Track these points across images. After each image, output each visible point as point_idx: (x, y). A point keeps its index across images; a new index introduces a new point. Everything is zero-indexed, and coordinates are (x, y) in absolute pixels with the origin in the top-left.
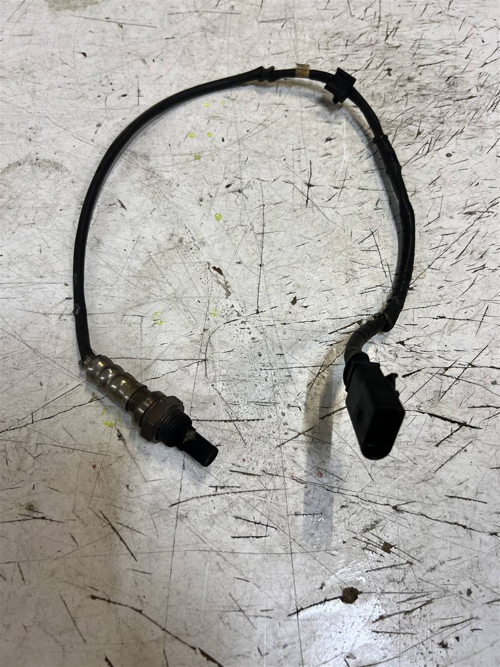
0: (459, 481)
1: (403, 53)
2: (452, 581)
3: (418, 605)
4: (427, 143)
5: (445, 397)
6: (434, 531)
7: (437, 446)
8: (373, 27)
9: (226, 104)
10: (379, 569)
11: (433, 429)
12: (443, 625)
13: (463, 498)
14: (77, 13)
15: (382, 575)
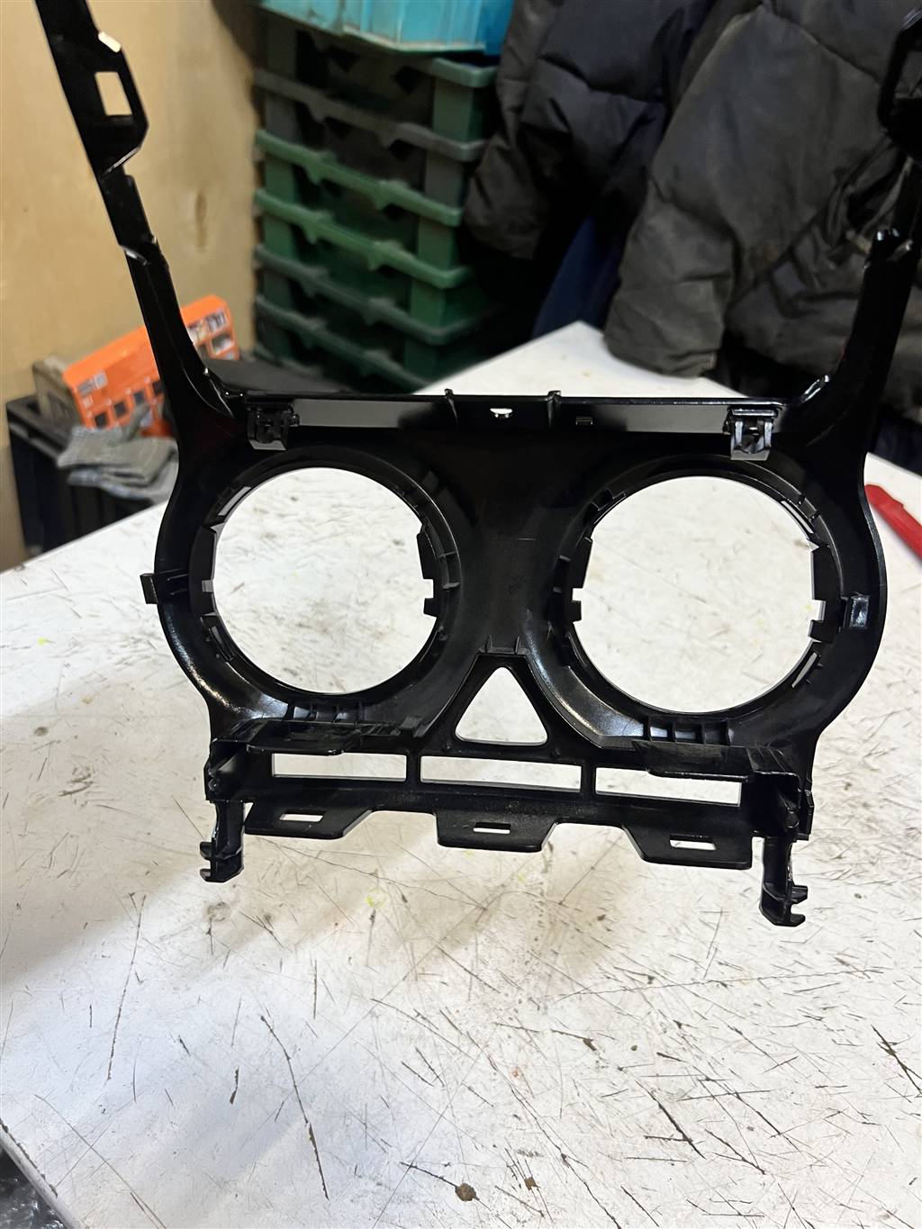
0: (645, 1185)
5: (688, 1102)
6: (586, 1207)
7: (647, 1137)
10: (509, 1194)
11: (653, 1120)
13: (636, 1203)
15: (509, 1202)
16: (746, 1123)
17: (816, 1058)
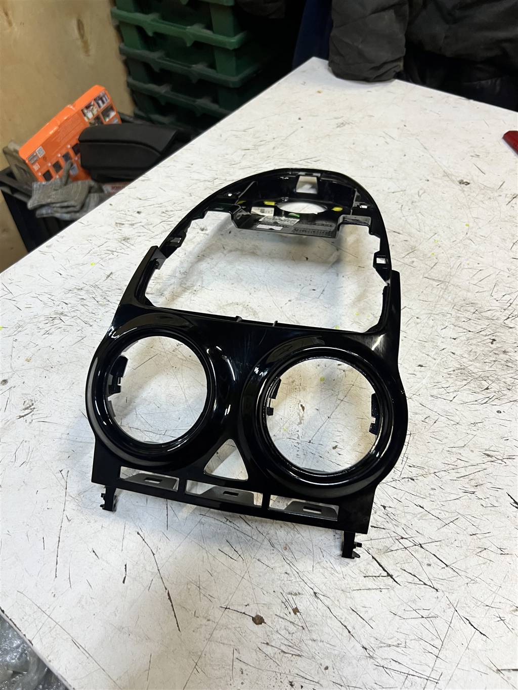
0: (364, 605)
2: (320, 655)
3: (292, 653)
4: (488, 397)
5: (390, 553)
6: (329, 621)
7: (365, 577)
8: (502, 308)
10: (283, 618)
11: (369, 566)
12: (298, 674)
13: (360, 616)
15: (283, 623)
16: (426, 562)
17: (470, 517)
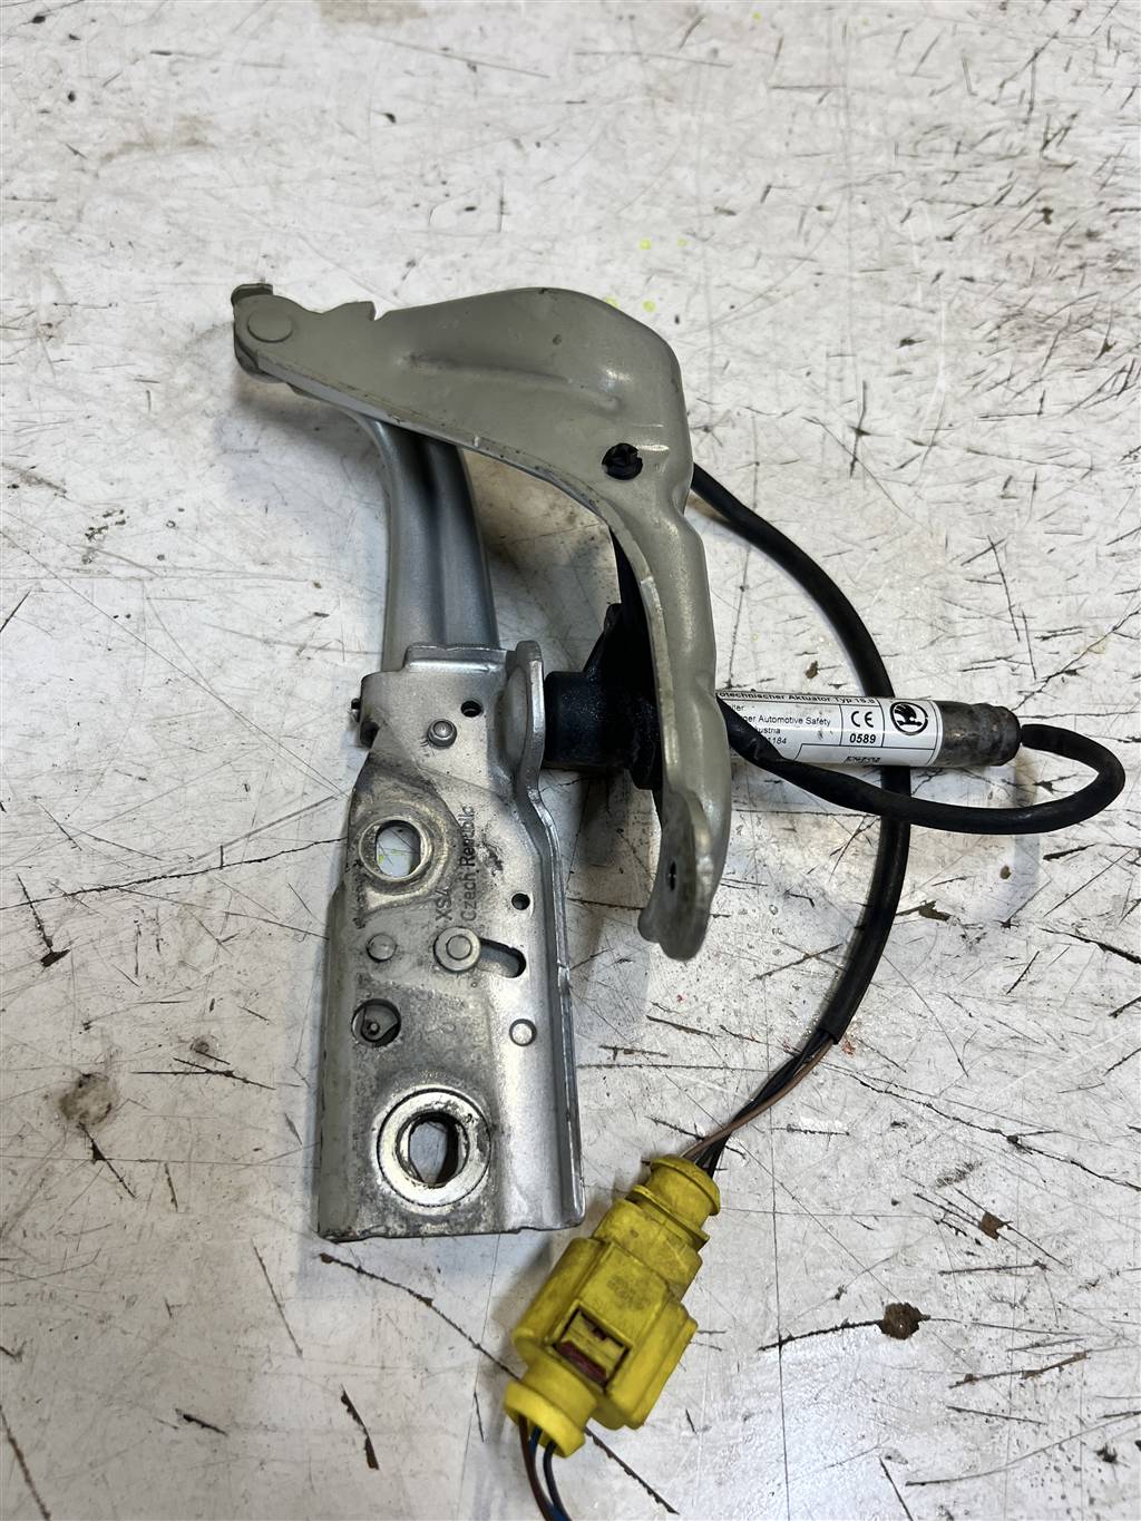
1: (1079, 179)
2: (1134, 1317)
3: (1055, 1361)
4: (1122, 371)
6: (1098, 1202)
7: (1115, 1015)
8: (1016, 120)
9: (689, 247)
10: (970, 1271)
11: (1106, 978)
12: (1107, 1413)
14: (381, 31)
15: (978, 1283)
